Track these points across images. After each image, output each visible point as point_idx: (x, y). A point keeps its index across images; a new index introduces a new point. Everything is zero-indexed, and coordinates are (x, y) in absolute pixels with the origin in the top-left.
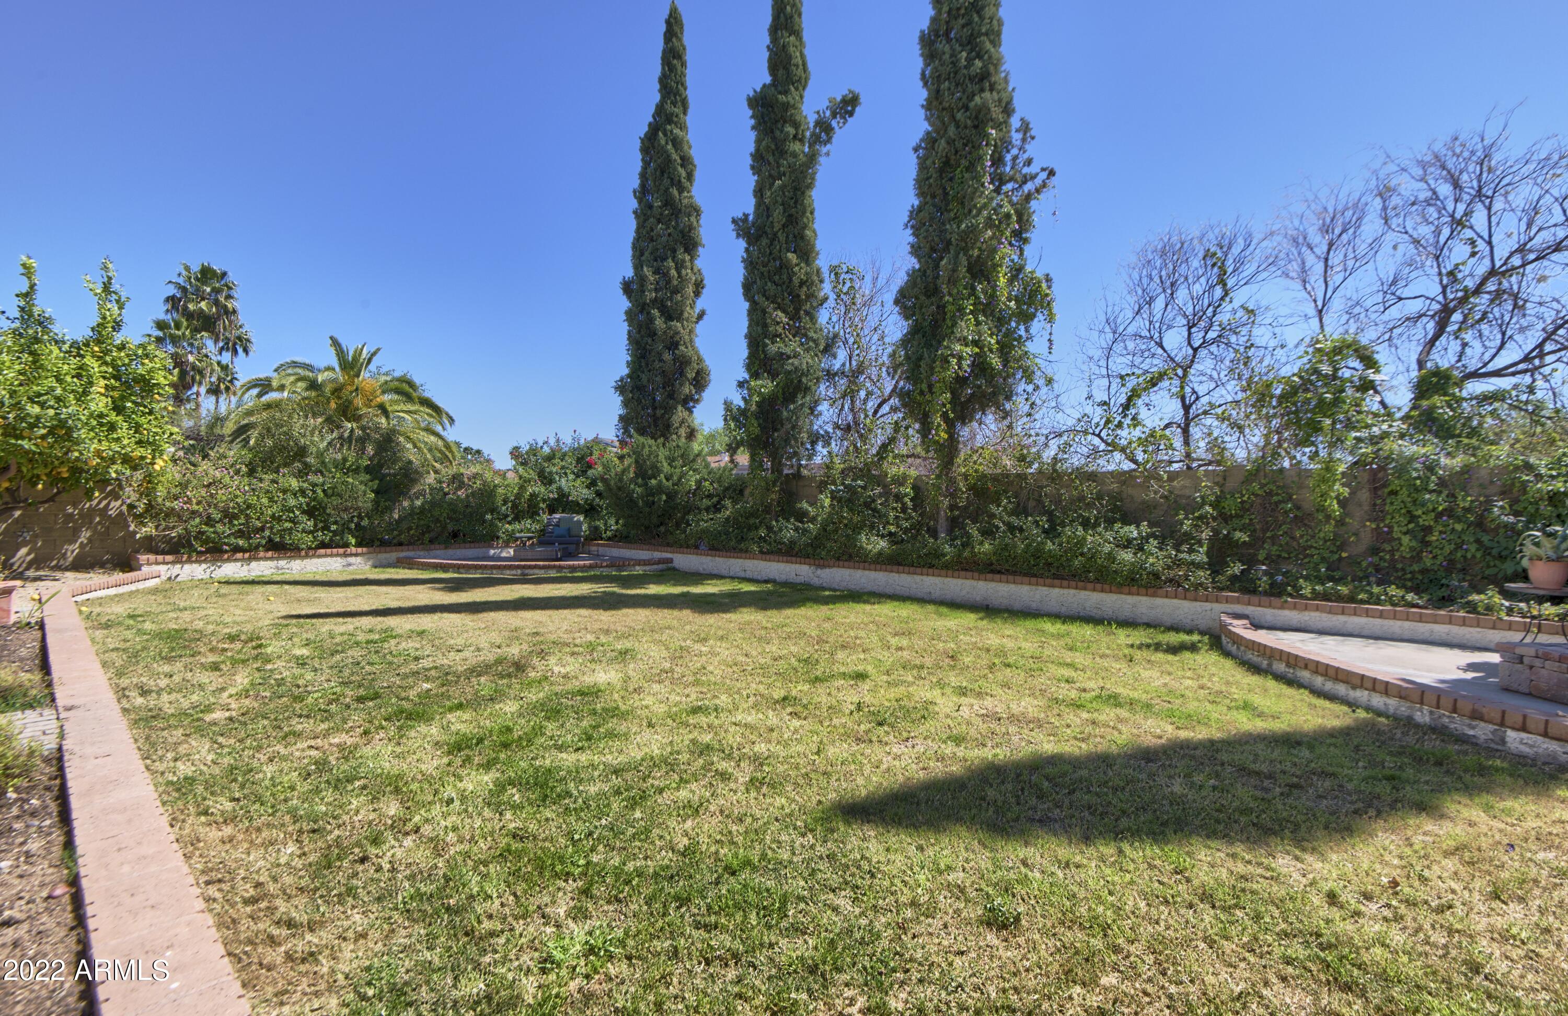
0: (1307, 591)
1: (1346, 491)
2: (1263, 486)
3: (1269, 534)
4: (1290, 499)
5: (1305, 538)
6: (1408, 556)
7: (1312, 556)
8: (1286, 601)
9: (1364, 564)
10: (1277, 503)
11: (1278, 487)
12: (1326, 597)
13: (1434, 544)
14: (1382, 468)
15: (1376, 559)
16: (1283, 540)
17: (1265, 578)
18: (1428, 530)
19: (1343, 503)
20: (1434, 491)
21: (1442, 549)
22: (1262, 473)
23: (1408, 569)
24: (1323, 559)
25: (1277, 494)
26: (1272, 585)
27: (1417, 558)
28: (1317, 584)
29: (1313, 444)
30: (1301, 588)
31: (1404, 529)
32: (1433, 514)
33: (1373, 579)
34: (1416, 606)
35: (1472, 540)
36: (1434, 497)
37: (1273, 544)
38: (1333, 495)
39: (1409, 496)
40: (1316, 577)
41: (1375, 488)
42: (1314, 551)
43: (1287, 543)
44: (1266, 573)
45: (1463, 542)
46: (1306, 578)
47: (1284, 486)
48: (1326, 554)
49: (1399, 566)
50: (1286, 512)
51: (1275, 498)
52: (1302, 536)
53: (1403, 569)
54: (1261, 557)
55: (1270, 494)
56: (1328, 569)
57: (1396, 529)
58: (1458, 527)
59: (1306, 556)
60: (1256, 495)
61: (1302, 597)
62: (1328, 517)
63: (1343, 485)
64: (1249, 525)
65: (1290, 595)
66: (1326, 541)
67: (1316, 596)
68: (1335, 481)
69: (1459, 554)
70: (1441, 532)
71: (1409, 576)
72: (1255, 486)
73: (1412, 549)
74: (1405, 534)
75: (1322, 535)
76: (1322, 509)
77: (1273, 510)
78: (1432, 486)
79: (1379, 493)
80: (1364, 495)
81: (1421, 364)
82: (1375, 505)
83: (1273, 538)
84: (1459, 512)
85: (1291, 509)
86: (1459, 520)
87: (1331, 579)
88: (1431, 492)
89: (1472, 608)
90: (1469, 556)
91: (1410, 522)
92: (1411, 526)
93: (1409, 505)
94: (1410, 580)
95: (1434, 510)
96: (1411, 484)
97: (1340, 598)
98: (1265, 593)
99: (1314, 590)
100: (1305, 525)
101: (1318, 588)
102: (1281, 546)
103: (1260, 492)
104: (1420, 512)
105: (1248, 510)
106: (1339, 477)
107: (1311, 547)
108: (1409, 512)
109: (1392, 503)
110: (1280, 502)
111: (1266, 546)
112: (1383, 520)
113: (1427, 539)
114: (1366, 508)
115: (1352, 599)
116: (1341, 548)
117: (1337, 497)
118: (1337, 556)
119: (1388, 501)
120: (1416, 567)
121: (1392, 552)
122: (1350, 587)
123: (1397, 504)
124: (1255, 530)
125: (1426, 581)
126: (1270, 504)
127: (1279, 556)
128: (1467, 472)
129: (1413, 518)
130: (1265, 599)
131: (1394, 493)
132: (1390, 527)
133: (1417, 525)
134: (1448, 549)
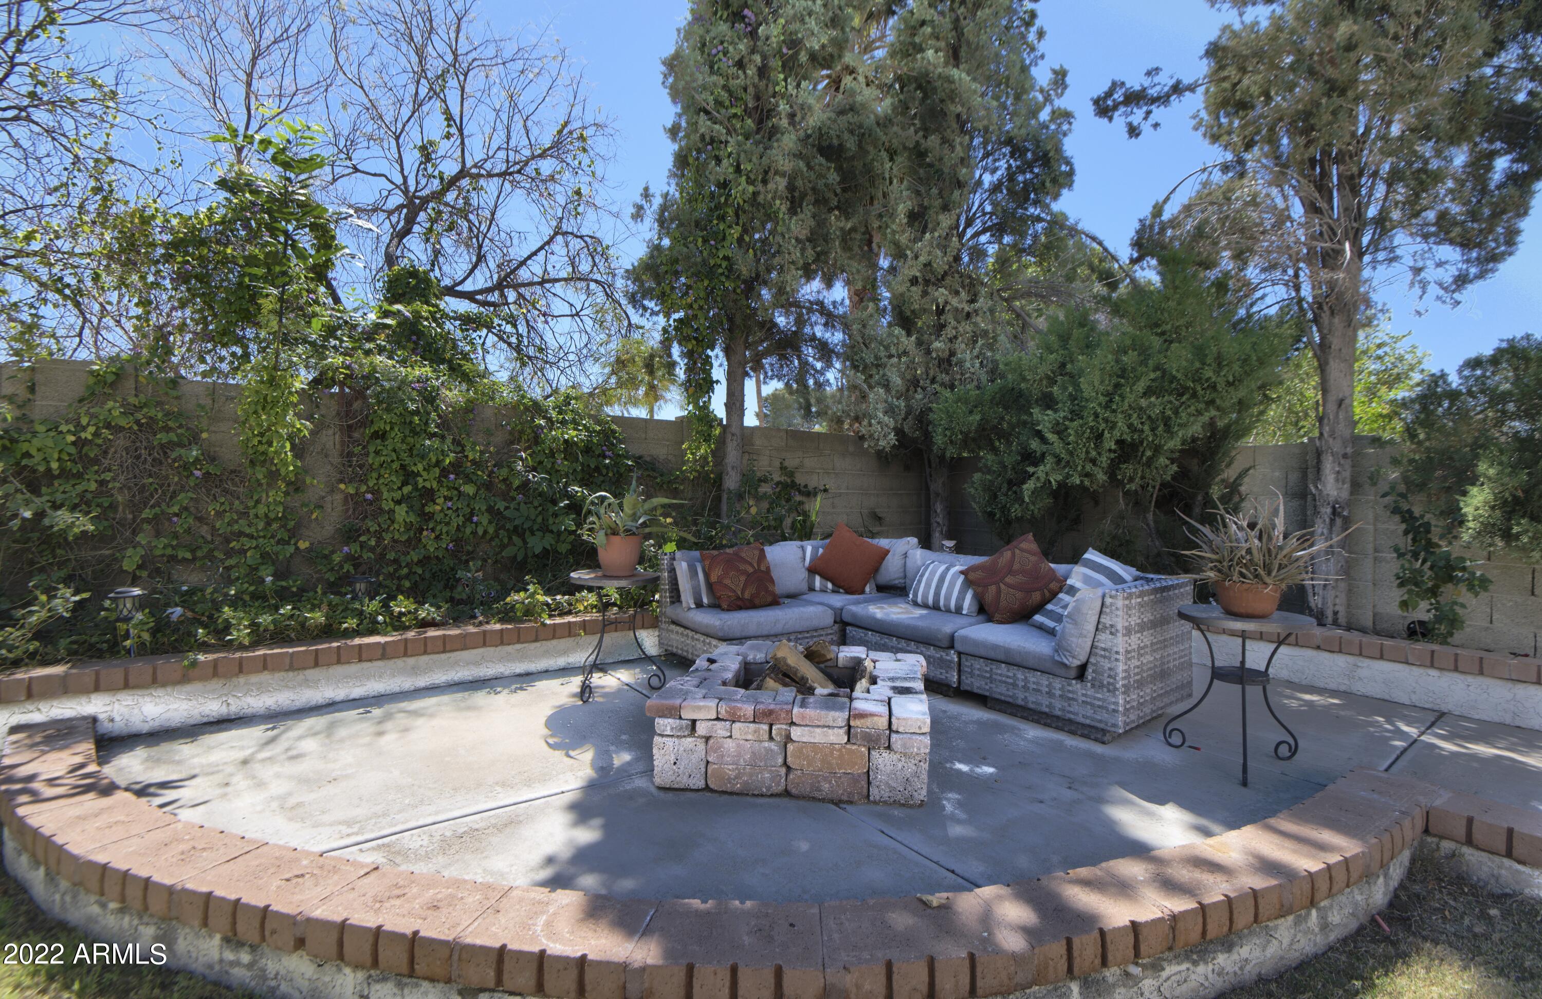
0: (241, 633)
1: (305, 427)
2: (130, 410)
3: (147, 513)
4: (195, 438)
5: (227, 517)
6: (404, 538)
7: (243, 552)
8: (194, 664)
9: (337, 558)
10: (165, 448)
11: (167, 414)
12: (279, 636)
13: (438, 517)
14: (360, 394)
15: (354, 548)
16: (180, 525)
17: (139, 616)
18: (429, 495)
19: (299, 451)
20: (435, 435)
21: (448, 524)
22: (130, 384)
23: (404, 560)
24: (265, 557)
25: (168, 429)
26: (160, 627)
27: (415, 541)
28: (264, 609)
29: (240, 341)
30: (227, 628)
31: (397, 495)
32: (437, 470)
33: (360, 586)
34: (433, 624)
35: (484, 508)
36: (436, 443)
37: (158, 534)
38: (284, 432)
39: (403, 441)
40: (254, 596)
41: (350, 427)
42: (248, 543)
43: (188, 531)
44: (141, 603)
45: (472, 514)
46: (234, 603)
47: (180, 414)
48: (270, 546)
49: (391, 556)
50: (186, 467)
51: (162, 437)
52: (219, 514)
53: (396, 561)
54: (128, 565)
55: (150, 426)
56: (277, 576)
57: (385, 495)
58: (469, 489)
59: (229, 554)
60: (118, 429)
61: (228, 646)
62: (273, 475)
63: (299, 416)
64: (98, 494)
65: (204, 647)
66: (268, 524)
67: (259, 638)
68: (287, 405)
69: (468, 531)
70: (446, 498)
71: (405, 571)
72: (113, 409)
73: (409, 526)
74: (398, 502)
75: (262, 510)
76: (259, 458)
77: (157, 462)
78: (433, 428)
79: (356, 435)
80: (331, 439)
81: (390, 260)
82: (350, 455)
83: (155, 521)
84: (469, 467)
85: (197, 460)
86: (468, 480)
87: (283, 596)
88: (432, 436)
89: (507, 615)
90: (480, 531)
91: (405, 483)
92: (407, 489)
93: (404, 455)
94: (407, 577)
95: (438, 463)
96: (405, 419)
97: (308, 635)
98: (143, 651)
99: (254, 625)
100: (226, 491)
101: (265, 619)
102: (176, 536)
103: (123, 422)
104: (420, 467)
105: (96, 461)
106: (295, 399)
107: (241, 534)
108: (403, 467)
109: (377, 453)
110: (172, 445)
111: (142, 539)
112: (364, 481)
113: (427, 509)
114: (336, 460)
115: (328, 632)
116: (294, 534)
117: (290, 438)
118: (292, 549)
119: (372, 449)
120: (414, 556)
121: (379, 536)
122: (325, 608)
123: (387, 455)
124: (113, 507)
125: (427, 575)
126: (150, 449)
127: (173, 559)
128: (472, 411)
129: (408, 476)
130: (140, 667)
131: (381, 436)
132: (376, 492)
133: (416, 488)
134: (457, 521)
